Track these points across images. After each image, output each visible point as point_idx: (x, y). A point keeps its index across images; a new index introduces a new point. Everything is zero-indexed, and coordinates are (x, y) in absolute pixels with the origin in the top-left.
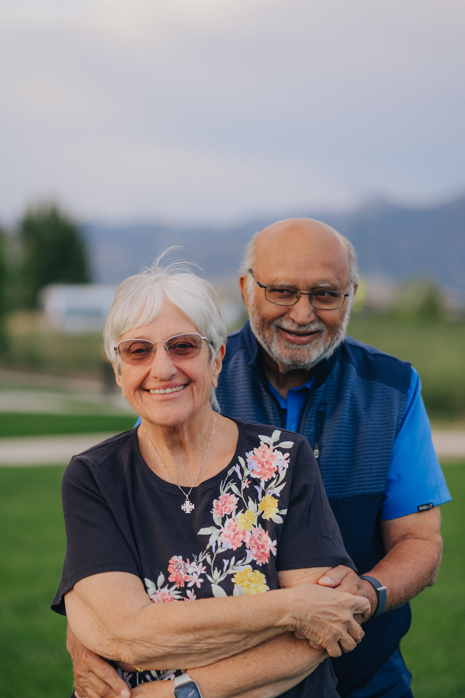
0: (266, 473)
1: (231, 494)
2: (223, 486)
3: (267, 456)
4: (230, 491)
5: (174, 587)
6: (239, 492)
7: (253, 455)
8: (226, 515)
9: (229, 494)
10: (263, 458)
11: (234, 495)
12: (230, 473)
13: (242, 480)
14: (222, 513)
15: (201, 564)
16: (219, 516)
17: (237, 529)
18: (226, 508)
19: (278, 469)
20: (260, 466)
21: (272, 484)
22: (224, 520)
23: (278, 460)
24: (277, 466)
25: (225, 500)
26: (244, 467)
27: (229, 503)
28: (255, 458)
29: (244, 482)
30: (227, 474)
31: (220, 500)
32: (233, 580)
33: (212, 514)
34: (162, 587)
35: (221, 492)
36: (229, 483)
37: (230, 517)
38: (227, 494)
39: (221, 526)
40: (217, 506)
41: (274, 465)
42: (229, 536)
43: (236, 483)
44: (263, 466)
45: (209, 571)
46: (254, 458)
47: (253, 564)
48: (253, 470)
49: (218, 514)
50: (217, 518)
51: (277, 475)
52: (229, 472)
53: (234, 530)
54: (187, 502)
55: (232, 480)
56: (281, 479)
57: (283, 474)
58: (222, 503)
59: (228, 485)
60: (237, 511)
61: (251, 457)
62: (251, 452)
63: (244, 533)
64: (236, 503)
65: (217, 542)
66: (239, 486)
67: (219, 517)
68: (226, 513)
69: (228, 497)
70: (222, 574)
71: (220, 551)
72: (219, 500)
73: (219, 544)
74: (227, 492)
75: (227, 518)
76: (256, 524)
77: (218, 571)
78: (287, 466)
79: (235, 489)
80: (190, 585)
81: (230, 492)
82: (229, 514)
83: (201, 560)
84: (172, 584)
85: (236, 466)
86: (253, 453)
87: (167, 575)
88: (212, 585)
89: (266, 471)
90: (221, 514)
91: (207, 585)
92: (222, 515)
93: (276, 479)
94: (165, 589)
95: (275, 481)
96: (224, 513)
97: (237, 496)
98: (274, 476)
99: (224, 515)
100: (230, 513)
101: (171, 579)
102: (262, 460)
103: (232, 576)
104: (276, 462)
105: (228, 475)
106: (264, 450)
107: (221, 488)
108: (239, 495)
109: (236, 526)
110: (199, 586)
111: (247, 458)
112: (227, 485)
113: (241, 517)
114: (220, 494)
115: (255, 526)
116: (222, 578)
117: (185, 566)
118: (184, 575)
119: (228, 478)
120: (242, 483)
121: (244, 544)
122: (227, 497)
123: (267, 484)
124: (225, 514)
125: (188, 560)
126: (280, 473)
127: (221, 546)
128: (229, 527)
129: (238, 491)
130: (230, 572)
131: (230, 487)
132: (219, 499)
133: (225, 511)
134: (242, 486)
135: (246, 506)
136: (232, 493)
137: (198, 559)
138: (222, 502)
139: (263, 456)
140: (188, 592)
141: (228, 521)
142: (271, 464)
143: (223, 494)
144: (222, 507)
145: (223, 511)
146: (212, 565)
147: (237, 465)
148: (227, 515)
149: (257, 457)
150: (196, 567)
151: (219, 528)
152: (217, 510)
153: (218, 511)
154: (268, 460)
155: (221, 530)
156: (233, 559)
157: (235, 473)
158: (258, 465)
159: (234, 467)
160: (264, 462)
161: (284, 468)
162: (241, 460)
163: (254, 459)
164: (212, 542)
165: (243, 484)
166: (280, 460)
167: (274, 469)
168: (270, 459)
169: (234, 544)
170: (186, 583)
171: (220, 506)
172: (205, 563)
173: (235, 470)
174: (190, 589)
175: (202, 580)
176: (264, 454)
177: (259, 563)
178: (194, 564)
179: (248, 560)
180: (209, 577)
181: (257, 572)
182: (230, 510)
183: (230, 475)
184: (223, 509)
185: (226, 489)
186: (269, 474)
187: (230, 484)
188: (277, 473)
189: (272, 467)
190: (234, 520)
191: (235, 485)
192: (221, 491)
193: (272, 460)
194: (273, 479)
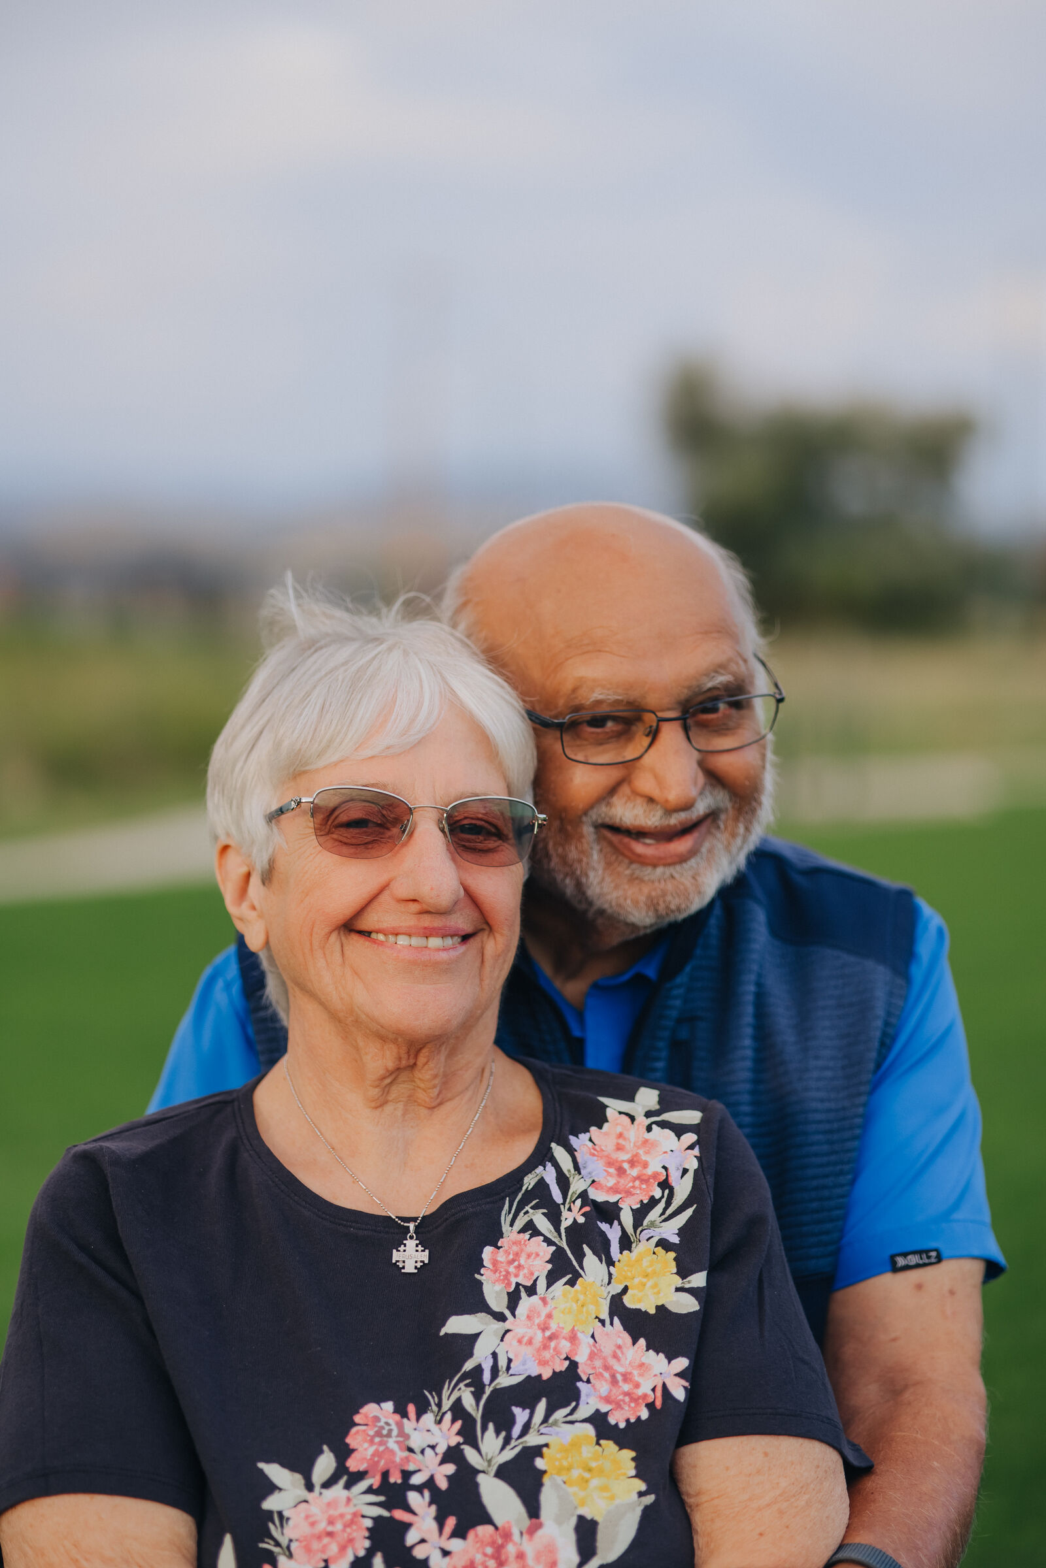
0: (633, 1187)
1: (532, 1236)
2: (511, 1216)
3: (629, 1146)
4: (531, 1228)
5: (363, 1485)
6: (556, 1234)
7: (590, 1144)
8: (521, 1287)
9: (527, 1236)
10: (619, 1152)
11: (542, 1238)
12: (529, 1181)
13: (564, 1204)
14: (509, 1280)
15: (448, 1416)
16: (499, 1287)
17: (554, 1326)
18: (519, 1267)
19: (667, 1175)
20: (612, 1170)
21: (654, 1214)
22: (513, 1300)
23: (666, 1152)
24: (664, 1167)
25: (515, 1248)
26: (569, 1171)
27: (529, 1256)
28: (596, 1153)
29: (570, 1209)
30: (522, 1186)
31: (501, 1249)
32: (539, 1463)
33: (480, 1284)
34: (327, 1485)
35: (504, 1229)
36: (527, 1208)
37: (531, 1290)
38: (522, 1234)
39: (507, 1313)
40: (495, 1263)
41: (655, 1167)
42: (530, 1342)
43: (545, 1211)
44: (621, 1171)
45: (469, 1435)
46: (592, 1151)
47: (598, 1421)
48: (593, 1181)
49: (497, 1283)
50: (494, 1293)
51: (667, 1192)
52: (526, 1180)
53: (544, 1328)
54: (411, 1244)
55: (534, 1202)
56: (678, 1201)
57: (683, 1188)
58: (507, 1257)
59: (525, 1213)
60: (552, 1279)
61: (585, 1149)
62: (584, 1137)
63: (573, 1338)
64: (548, 1257)
65: (495, 1355)
66: (554, 1217)
67: (501, 1291)
68: (520, 1280)
69: (525, 1241)
70: (507, 1441)
71: (504, 1381)
72: (499, 1248)
73: (502, 1363)
74: (522, 1231)
75: (523, 1294)
76: (605, 1315)
77: (498, 1433)
78: (693, 1165)
79: (542, 1223)
80: (416, 1480)
81: (530, 1232)
82: (529, 1284)
83: (447, 1404)
84: (360, 1476)
85: (545, 1167)
86: (590, 1140)
87: (343, 1453)
88: (481, 1478)
89: (631, 1184)
90: (506, 1281)
91: (465, 1478)
92: (509, 1284)
93: (664, 1200)
94: (338, 1490)
95: (662, 1205)
96: (514, 1281)
97: (549, 1242)
98: (657, 1193)
99: (513, 1286)
100: (532, 1282)
101: (353, 1464)
102: (617, 1158)
103: (537, 1451)
104: (661, 1157)
105: (524, 1188)
106: (619, 1129)
107: (505, 1219)
108: (556, 1240)
109: (549, 1316)
110: (443, 1484)
111: (576, 1151)
112: (522, 1214)
113: (565, 1295)
114: (501, 1235)
115: (602, 1322)
116: (509, 1455)
117: (400, 1426)
118: (400, 1454)
119: (523, 1195)
120: (561, 1212)
121: (574, 1365)
122: (520, 1242)
123: (640, 1215)
124: (518, 1284)
125: (411, 1409)
126: (673, 1184)
127: (508, 1368)
128: (529, 1317)
129: (553, 1230)
130: (532, 1440)
131: (529, 1219)
132: (499, 1244)
133: (516, 1276)
134: (563, 1218)
135: (578, 1268)
136: (536, 1232)
137: (439, 1405)
138: (507, 1253)
139: (619, 1148)
140: (413, 1498)
141: (526, 1303)
142: (645, 1165)
143: (511, 1234)
144: (509, 1267)
145: (512, 1275)
146: (478, 1416)
147: (549, 1165)
148: (524, 1287)
149: (602, 1150)
150: (434, 1428)
151: (500, 1317)
152: (495, 1272)
153: (497, 1275)
154: (637, 1155)
155: (507, 1325)
156: (542, 1407)
157: (542, 1184)
158: (605, 1168)
159: (541, 1168)
160: (623, 1161)
161: (685, 1171)
162: (559, 1152)
163: (594, 1155)
164: (481, 1355)
165: (565, 1214)
166: (672, 1151)
167: (655, 1175)
168: (641, 1152)
169: (543, 1363)
170: (406, 1475)
171: (501, 1262)
172: (458, 1410)
173: (542, 1177)
174: (419, 1489)
175: (450, 1469)
176: (621, 1141)
177: (618, 1419)
178: (428, 1418)
179: (584, 1411)
180: (470, 1453)
181: (609, 1445)
182: (532, 1274)
183: (529, 1189)
184: (512, 1269)
185: (521, 1222)
186: (641, 1189)
187: (531, 1211)
188: (665, 1185)
189: (650, 1171)
190: (544, 1300)
191: (543, 1214)
192: (505, 1227)
193: (647, 1153)
194: (653, 1202)
